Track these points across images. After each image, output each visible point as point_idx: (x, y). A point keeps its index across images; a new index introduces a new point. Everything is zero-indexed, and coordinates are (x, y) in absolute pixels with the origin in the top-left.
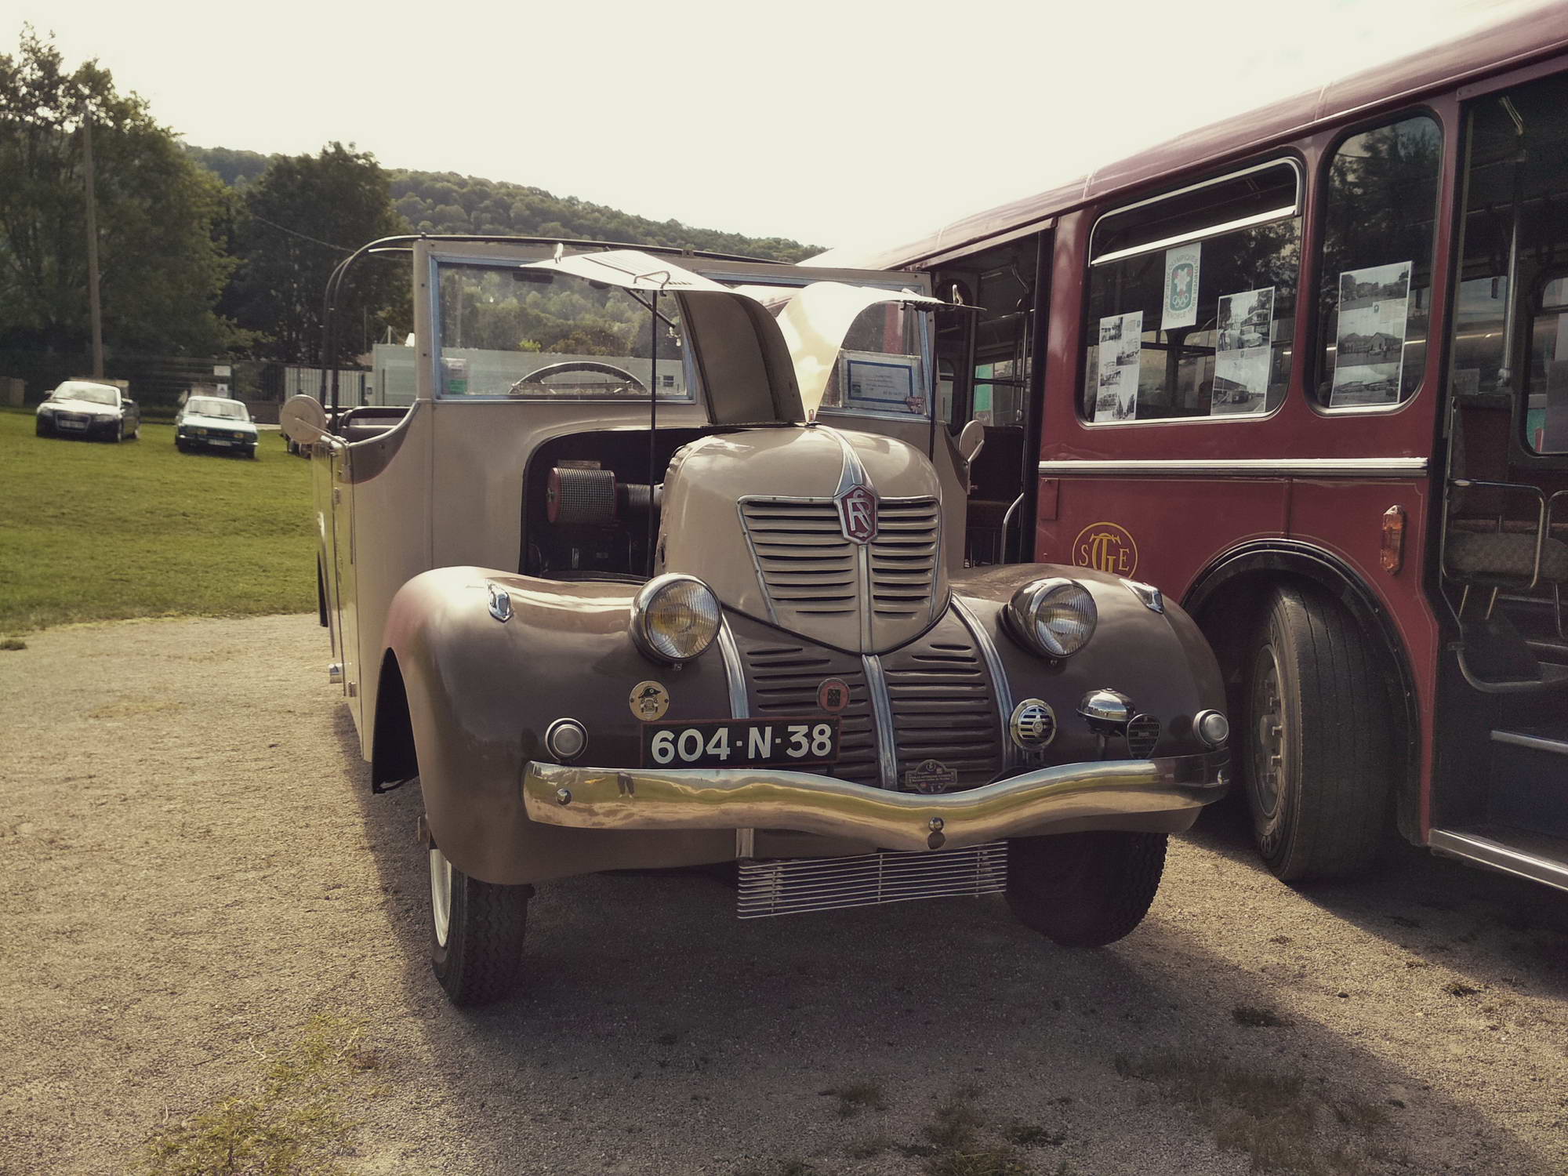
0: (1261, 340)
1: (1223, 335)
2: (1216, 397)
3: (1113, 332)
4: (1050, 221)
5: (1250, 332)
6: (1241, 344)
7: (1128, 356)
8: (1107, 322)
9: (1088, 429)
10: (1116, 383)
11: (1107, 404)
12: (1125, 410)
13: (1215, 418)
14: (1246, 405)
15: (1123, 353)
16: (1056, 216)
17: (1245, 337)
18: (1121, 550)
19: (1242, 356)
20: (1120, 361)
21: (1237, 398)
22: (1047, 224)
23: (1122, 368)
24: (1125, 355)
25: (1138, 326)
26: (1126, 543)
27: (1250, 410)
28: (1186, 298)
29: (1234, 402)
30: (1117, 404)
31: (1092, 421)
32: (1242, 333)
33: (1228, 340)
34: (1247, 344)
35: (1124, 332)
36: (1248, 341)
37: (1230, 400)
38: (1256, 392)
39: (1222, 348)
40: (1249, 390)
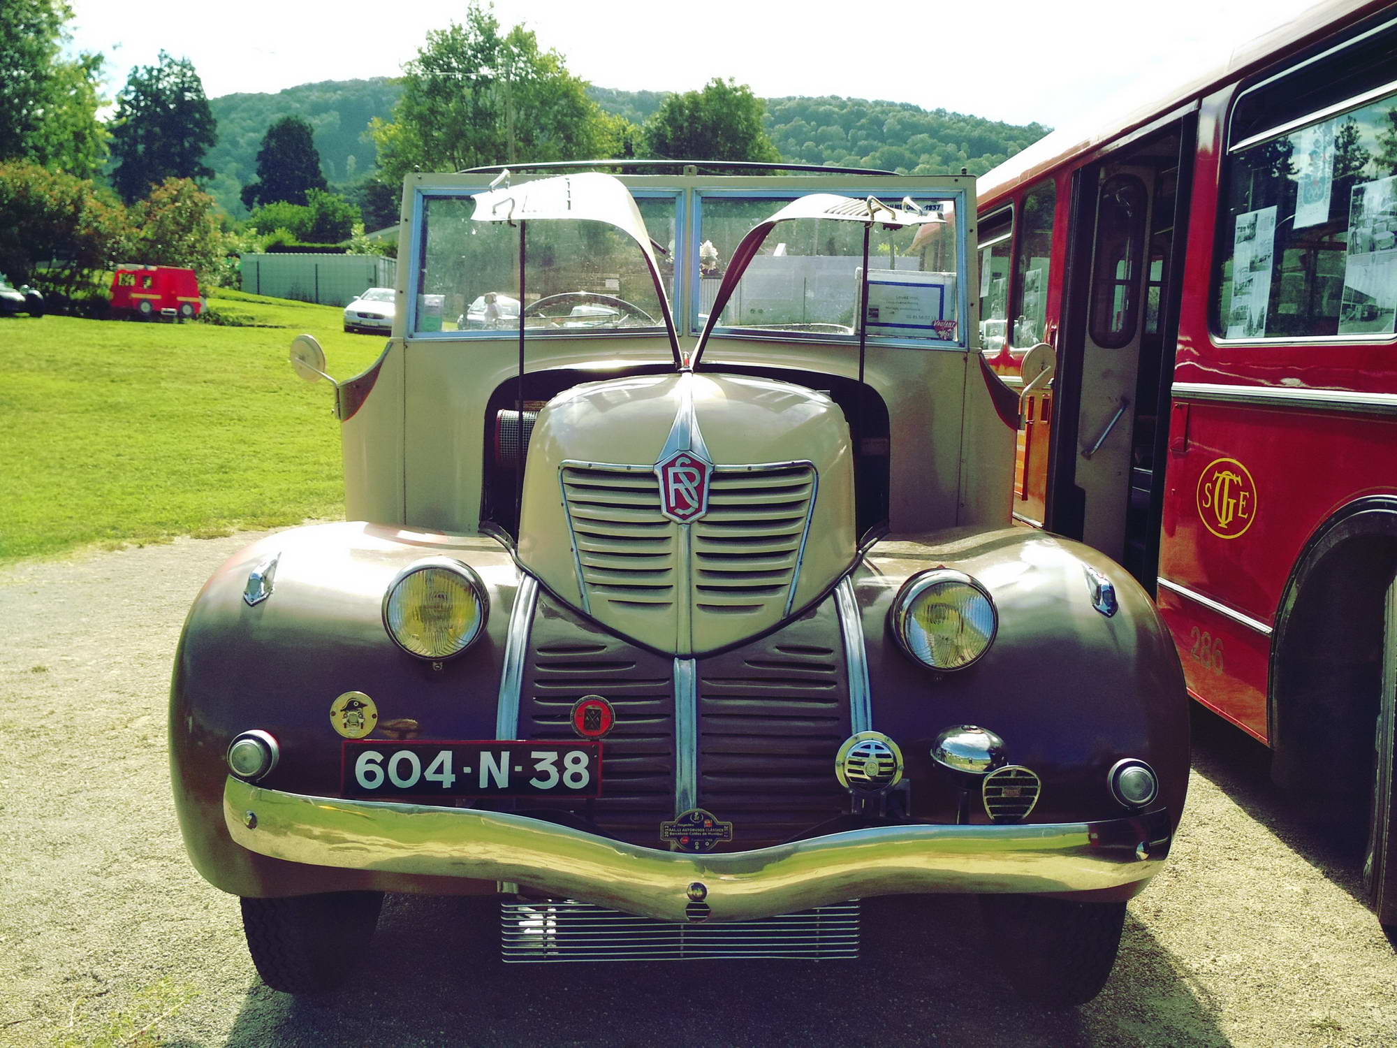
0: (1393, 241)
1: (1354, 234)
2: (1344, 313)
3: (1248, 232)
4: (1195, 103)
5: (1382, 231)
6: (1372, 248)
7: (1261, 261)
8: (1243, 220)
9: (1218, 347)
10: (1248, 293)
11: (1239, 317)
12: (1255, 326)
13: (1345, 338)
14: (1374, 323)
15: (1256, 257)
16: (1201, 95)
17: (1377, 237)
18: (1242, 493)
19: (1373, 261)
20: (1253, 267)
21: (1366, 314)
22: (1191, 107)
23: (1255, 275)
24: (1258, 259)
25: (1272, 225)
26: (1247, 486)
27: (1378, 330)
28: (1319, 188)
29: (1363, 319)
30: (1248, 319)
31: (1224, 337)
32: (1374, 232)
33: (1359, 241)
34: (1378, 246)
35: (1258, 231)
36: (1379, 241)
37: (1358, 316)
38: (1386, 307)
39: (1353, 251)
40: (1379, 304)
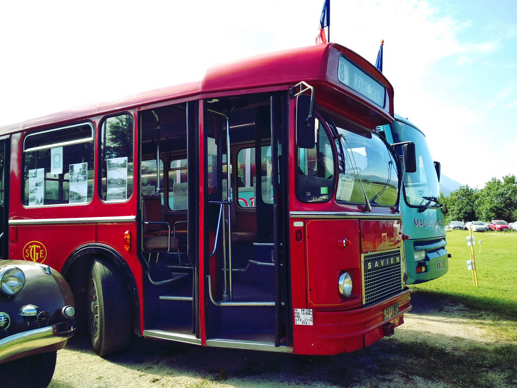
0: (84, 179)
1: (72, 177)
2: (70, 198)
3: (34, 175)
4: (9, 136)
7: (40, 183)
8: (31, 172)
9: (26, 208)
10: (36, 192)
11: (33, 200)
13: (71, 204)
14: (80, 200)
16: (11, 134)
19: (78, 184)
21: (78, 198)
23: (37, 187)
25: (43, 173)
26: (42, 248)
28: (59, 164)
30: (37, 200)
31: (28, 205)
32: (78, 177)
34: (79, 180)
35: (37, 175)
37: (75, 198)
38: (84, 196)
39: (72, 181)
40: (81, 195)
